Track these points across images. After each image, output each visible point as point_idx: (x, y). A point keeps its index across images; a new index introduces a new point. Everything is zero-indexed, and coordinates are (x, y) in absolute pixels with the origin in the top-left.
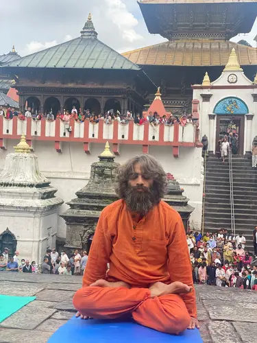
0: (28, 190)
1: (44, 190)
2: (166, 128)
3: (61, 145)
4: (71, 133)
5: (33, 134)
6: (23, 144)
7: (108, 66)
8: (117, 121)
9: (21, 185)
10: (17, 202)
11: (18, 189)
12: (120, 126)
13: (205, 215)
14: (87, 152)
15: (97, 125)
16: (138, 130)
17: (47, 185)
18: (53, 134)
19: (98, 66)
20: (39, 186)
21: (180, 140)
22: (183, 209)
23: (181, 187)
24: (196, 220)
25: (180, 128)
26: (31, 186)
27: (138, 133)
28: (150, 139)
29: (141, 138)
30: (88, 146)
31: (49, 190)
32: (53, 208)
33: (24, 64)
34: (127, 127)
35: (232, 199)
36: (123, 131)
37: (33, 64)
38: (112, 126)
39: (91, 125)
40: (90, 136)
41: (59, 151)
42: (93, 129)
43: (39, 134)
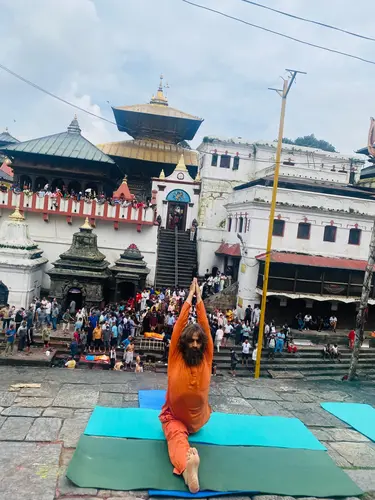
0: (20, 251)
1: (33, 252)
2: (133, 210)
3: (48, 216)
4: (57, 208)
5: (25, 206)
6: (17, 214)
7: (89, 158)
8: (95, 202)
9: (14, 247)
10: (11, 261)
11: (12, 251)
12: (97, 206)
13: (157, 274)
14: (70, 224)
15: (79, 204)
16: (112, 210)
17: (35, 247)
18: (42, 207)
19: (81, 157)
20: (28, 249)
21: (143, 219)
22: (142, 271)
23: (142, 254)
24: (151, 279)
25: (144, 211)
26: (23, 248)
27: (111, 212)
28: (120, 217)
29: (114, 216)
30: (70, 219)
31: (37, 251)
32: (40, 266)
33: (19, 149)
34: (103, 206)
35: (176, 263)
36: (100, 210)
37: (27, 150)
38: (91, 205)
39: (74, 203)
40: (73, 211)
41: (46, 221)
42: (76, 207)
43: (30, 206)
